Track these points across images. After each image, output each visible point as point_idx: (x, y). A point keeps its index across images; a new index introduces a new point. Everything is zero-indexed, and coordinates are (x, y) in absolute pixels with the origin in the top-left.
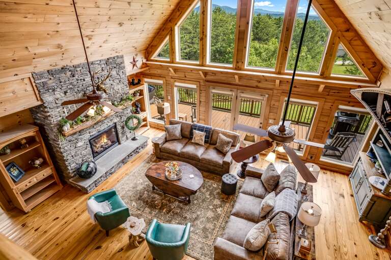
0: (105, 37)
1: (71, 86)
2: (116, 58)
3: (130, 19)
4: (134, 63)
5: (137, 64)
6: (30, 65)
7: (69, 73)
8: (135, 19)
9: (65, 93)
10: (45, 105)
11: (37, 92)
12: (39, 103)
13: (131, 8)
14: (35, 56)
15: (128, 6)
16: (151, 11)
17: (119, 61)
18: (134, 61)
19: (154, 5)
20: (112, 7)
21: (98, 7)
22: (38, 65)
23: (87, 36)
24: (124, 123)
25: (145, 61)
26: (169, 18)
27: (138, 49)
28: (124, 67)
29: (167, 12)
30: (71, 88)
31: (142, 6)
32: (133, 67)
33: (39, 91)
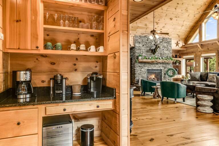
0: (164, 25)
1: (146, 44)
2: (168, 39)
3: (176, 17)
4: (177, 44)
5: (179, 45)
6: (135, 31)
7: (146, 39)
8: (179, 17)
9: (143, 45)
10: (135, 47)
11: (134, 42)
12: (134, 46)
13: (177, 11)
14: (138, 27)
15: (175, 10)
16: (187, 14)
17: (169, 40)
18: (177, 43)
19: (188, 11)
20: (168, 10)
21: (162, 9)
22: (138, 32)
23: (156, 22)
24: (166, 72)
25: (184, 44)
26: (199, 19)
27: (180, 37)
28: (171, 44)
29: (198, 16)
30: (145, 45)
31: (182, 11)
32: (176, 46)
33: (135, 42)
